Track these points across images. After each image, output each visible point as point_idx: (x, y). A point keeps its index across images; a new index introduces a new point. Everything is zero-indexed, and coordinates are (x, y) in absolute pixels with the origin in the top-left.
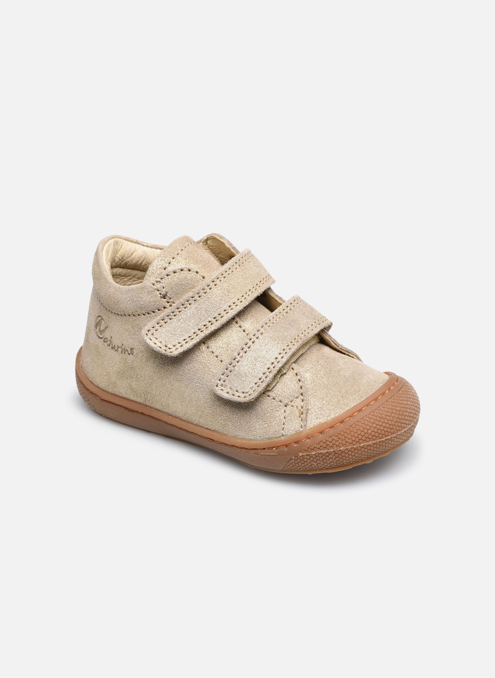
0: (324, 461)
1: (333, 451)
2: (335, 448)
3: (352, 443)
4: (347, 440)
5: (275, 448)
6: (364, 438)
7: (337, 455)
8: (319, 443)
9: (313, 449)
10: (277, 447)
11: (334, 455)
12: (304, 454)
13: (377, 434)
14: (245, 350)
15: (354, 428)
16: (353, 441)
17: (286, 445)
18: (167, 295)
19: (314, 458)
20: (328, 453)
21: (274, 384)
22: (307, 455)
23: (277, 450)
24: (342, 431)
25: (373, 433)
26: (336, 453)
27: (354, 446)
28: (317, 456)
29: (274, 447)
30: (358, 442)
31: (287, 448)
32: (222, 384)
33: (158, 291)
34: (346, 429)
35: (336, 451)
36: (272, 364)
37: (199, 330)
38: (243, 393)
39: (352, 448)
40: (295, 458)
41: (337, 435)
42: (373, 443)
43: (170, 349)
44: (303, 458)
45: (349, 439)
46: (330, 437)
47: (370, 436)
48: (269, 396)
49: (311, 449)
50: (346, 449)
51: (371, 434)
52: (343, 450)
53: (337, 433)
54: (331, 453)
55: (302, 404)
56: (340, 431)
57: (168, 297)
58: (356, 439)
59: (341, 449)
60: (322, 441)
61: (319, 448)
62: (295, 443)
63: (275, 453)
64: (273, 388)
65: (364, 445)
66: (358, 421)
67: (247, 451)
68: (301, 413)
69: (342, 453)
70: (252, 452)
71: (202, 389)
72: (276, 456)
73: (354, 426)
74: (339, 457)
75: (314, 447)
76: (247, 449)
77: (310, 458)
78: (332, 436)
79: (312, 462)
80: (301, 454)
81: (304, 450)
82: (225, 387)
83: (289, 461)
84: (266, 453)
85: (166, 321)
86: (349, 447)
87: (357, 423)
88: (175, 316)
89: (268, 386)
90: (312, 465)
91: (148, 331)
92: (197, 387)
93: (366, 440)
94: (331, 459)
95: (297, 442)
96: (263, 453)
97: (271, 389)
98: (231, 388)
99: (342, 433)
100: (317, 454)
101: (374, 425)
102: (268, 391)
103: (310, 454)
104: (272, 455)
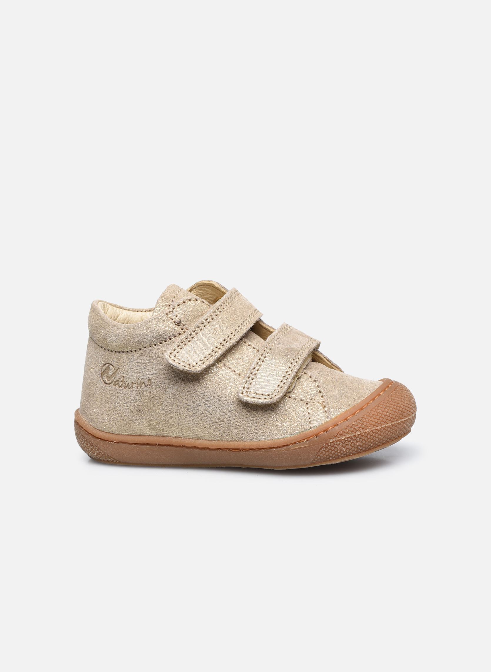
0: (352, 445)
1: (360, 433)
2: (362, 431)
3: (375, 425)
4: (371, 422)
5: (306, 440)
6: (384, 420)
7: (363, 438)
8: (346, 428)
9: (342, 434)
10: (307, 439)
11: (361, 438)
12: (334, 440)
13: (394, 417)
14: (262, 359)
15: (375, 412)
16: (376, 423)
17: (316, 435)
18: (181, 322)
19: (343, 444)
20: (356, 437)
21: (293, 386)
22: (337, 441)
23: (308, 441)
24: (365, 415)
25: (391, 416)
26: (362, 436)
27: (377, 427)
28: (346, 441)
29: (304, 440)
30: (380, 424)
31: (318, 437)
32: (247, 391)
33: (172, 319)
34: (368, 413)
35: (363, 434)
36: (289, 368)
37: (217, 348)
38: (269, 395)
39: (376, 429)
40: (325, 445)
41: (361, 418)
42: (392, 424)
43: (193, 366)
44: (333, 445)
45: (372, 421)
46: (355, 422)
47: (389, 418)
48: (290, 397)
49: (340, 434)
50: (371, 431)
51: (389, 416)
52: (368, 432)
53: (361, 417)
54: (358, 436)
55: (323, 399)
56: (364, 416)
57: (182, 324)
58: (378, 421)
59: (367, 431)
60: (349, 425)
61: (347, 433)
62: (324, 431)
63: (306, 445)
64: (293, 390)
65: (385, 427)
66: (376, 406)
67: (278, 449)
68: (324, 406)
69: (368, 435)
70: (283, 449)
71: (226, 401)
72: (308, 448)
73: (374, 410)
74: (365, 439)
75: (343, 432)
76: (276, 448)
77: (340, 443)
78: (357, 420)
79: (342, 448)
80: (331, 441)
81: (333, 436)
82: (250, 393)
83: (319, 450)
84: (297, 447)
85: (185, 343)
86: (373, 429)
87: (376, 408)
88: (192, 338)
89: (289, 387)
90: (341, 450)
91: (171, 354)
92: (220, 401)
93: (387, 421)
94: (358, 442)
95: (326, 431)
96: (294, 447)
97: (291, 390)
98: (256, 393)
99: (366, 417)
100: (346, 439)
101: (391, 409)
102: (290, 392)
103: (340, 439)
104: (303, 447)
